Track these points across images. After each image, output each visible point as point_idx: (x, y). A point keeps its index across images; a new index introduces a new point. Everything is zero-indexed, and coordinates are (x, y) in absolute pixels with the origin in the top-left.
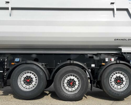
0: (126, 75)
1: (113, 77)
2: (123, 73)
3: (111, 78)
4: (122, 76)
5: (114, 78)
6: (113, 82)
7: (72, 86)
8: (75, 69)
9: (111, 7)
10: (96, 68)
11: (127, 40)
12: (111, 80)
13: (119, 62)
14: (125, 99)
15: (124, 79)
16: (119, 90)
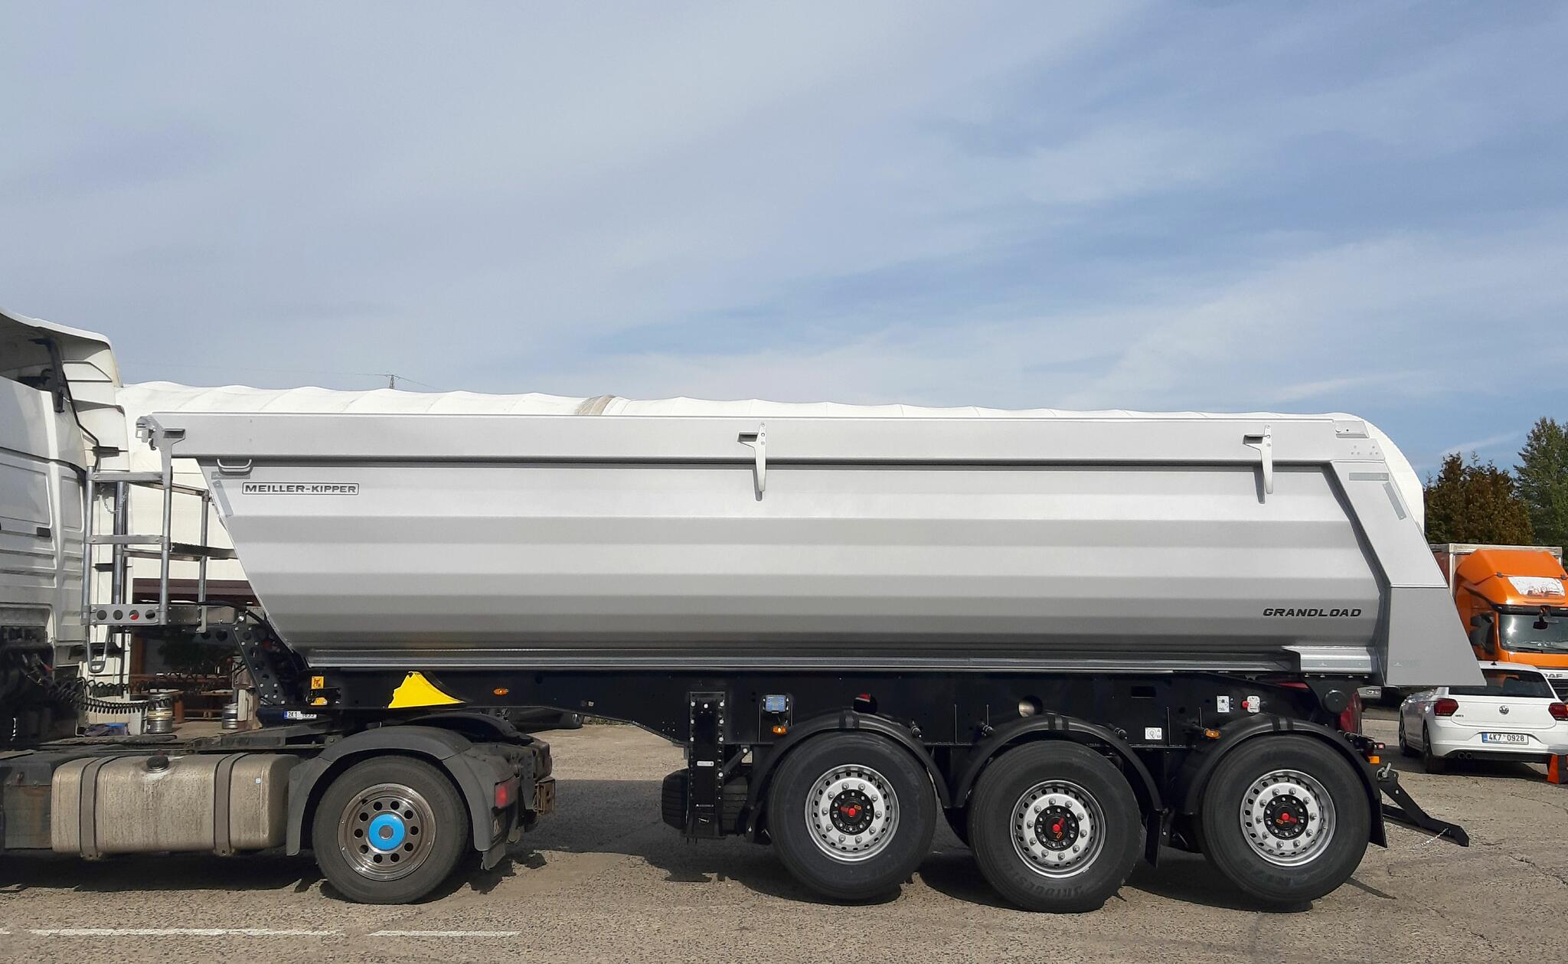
0: (1320, 787)
1: (1260, 797)
2: (1308, 778)
3: (1251, 802)
4: (1301, 793)
5: (1262, 805)
6: (1258, 821)
7: (1062, 839)
8: (1075, 760)
9: (1248, 454)
10: (1167, 750)
11: (1326, 612)
12: (1248, 813)
13: (1290, 725)
14: (1315, 903)
15: (1312, 808)
16: (1287, 863)
